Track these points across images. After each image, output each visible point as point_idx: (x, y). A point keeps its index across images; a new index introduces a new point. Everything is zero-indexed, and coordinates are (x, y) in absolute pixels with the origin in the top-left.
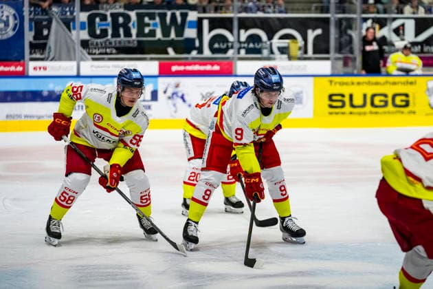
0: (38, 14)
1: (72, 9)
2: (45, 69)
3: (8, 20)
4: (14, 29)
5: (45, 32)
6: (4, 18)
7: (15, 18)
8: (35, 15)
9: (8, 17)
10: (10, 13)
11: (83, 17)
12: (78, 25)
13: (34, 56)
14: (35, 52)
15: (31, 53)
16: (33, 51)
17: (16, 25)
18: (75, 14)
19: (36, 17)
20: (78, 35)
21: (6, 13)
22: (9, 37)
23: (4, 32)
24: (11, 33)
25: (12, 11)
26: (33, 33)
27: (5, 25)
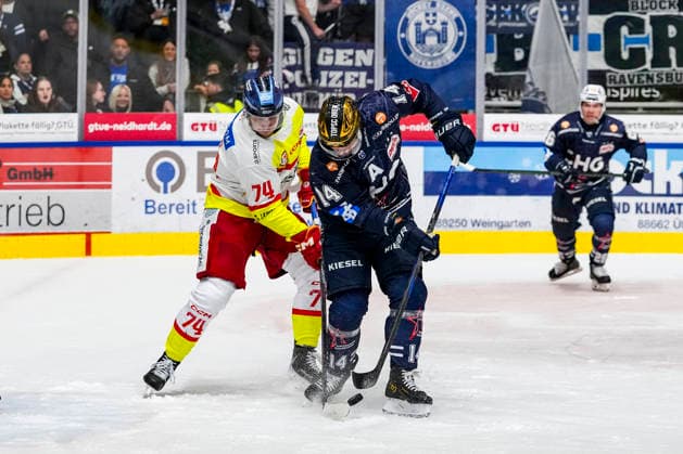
0: (506, 19)
1: (573, 8)
2: (515, 128)
3: (445, 31)
4: (456, 49)
5: (519, 55)
6: (438, 27)
7: (460, 27)
8: (499, 19)
9: (444, 23)
10: (449, 17)
11: (595, 24)
12: (583, 40)
13: (495, 102)
14: (497, 95)
15: (489, 97)
16: (493, 94)
17: (460, 39)
18: (578, 18)
19: (501, 24)
20: (584, 60)
21: (441, 17)
22: (446, 64)
23: (435, 55)
24: (450, 56)
25: (455, 13)
26: (493, 57)
27: (439, 41)
